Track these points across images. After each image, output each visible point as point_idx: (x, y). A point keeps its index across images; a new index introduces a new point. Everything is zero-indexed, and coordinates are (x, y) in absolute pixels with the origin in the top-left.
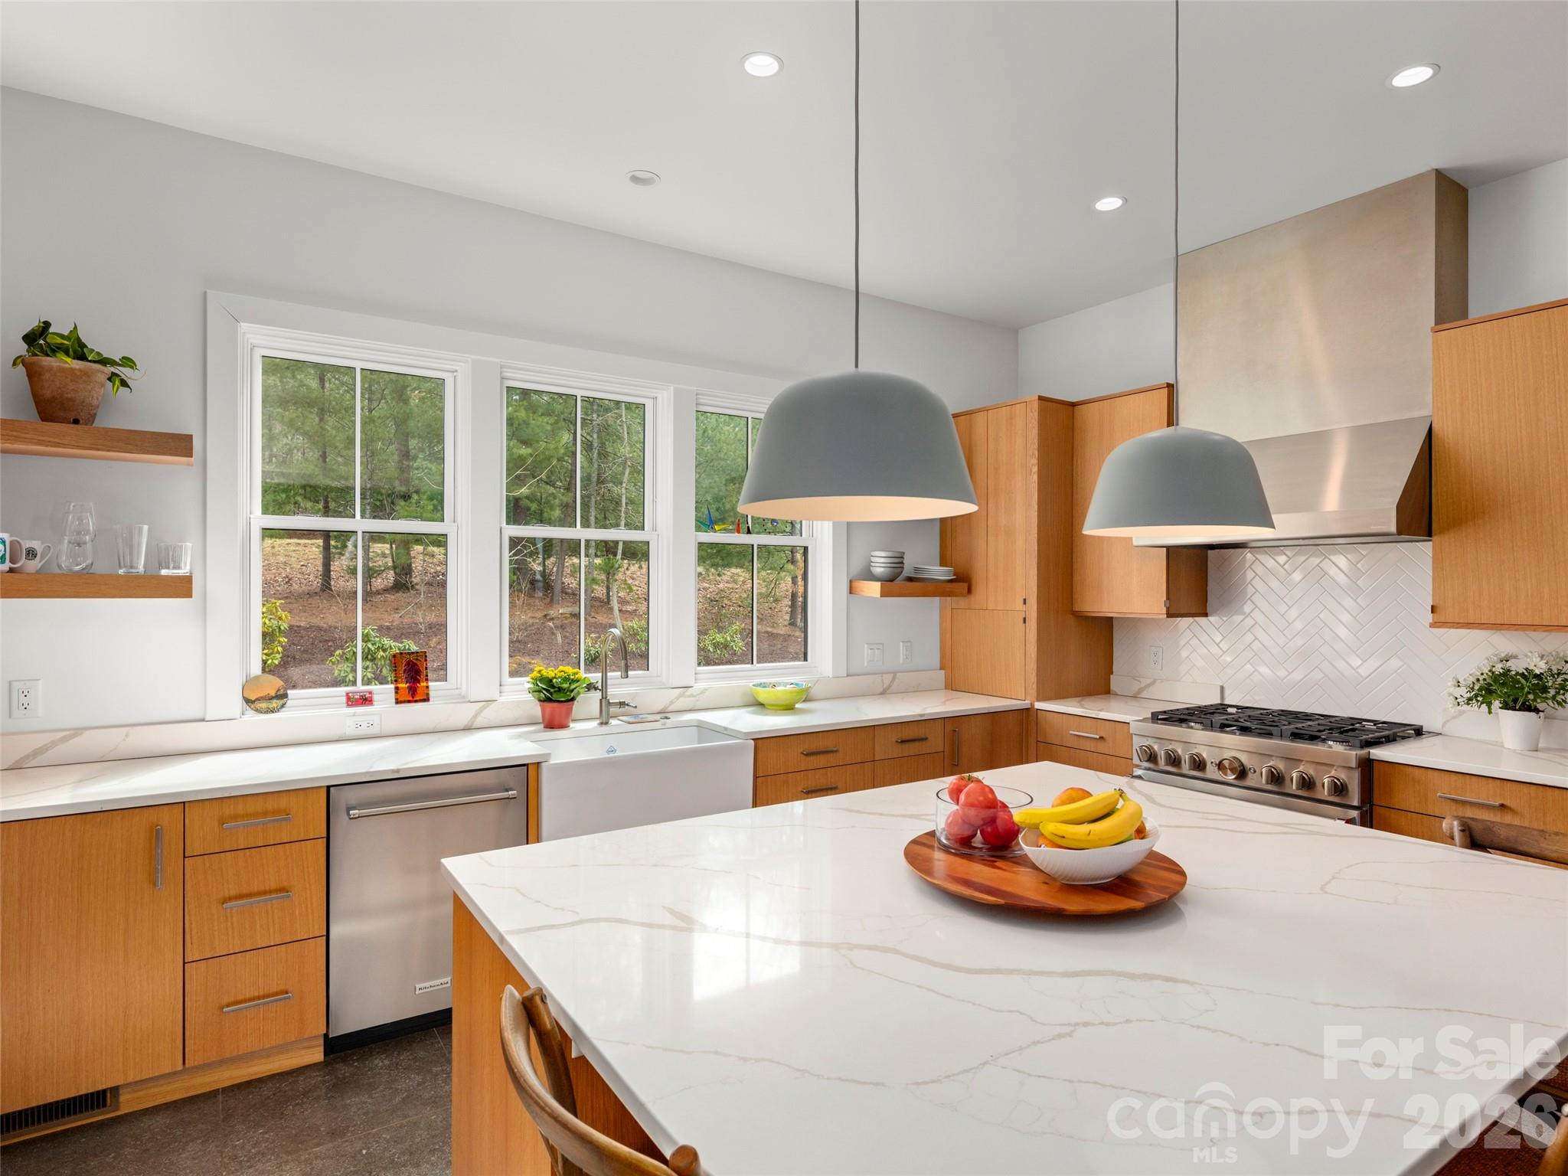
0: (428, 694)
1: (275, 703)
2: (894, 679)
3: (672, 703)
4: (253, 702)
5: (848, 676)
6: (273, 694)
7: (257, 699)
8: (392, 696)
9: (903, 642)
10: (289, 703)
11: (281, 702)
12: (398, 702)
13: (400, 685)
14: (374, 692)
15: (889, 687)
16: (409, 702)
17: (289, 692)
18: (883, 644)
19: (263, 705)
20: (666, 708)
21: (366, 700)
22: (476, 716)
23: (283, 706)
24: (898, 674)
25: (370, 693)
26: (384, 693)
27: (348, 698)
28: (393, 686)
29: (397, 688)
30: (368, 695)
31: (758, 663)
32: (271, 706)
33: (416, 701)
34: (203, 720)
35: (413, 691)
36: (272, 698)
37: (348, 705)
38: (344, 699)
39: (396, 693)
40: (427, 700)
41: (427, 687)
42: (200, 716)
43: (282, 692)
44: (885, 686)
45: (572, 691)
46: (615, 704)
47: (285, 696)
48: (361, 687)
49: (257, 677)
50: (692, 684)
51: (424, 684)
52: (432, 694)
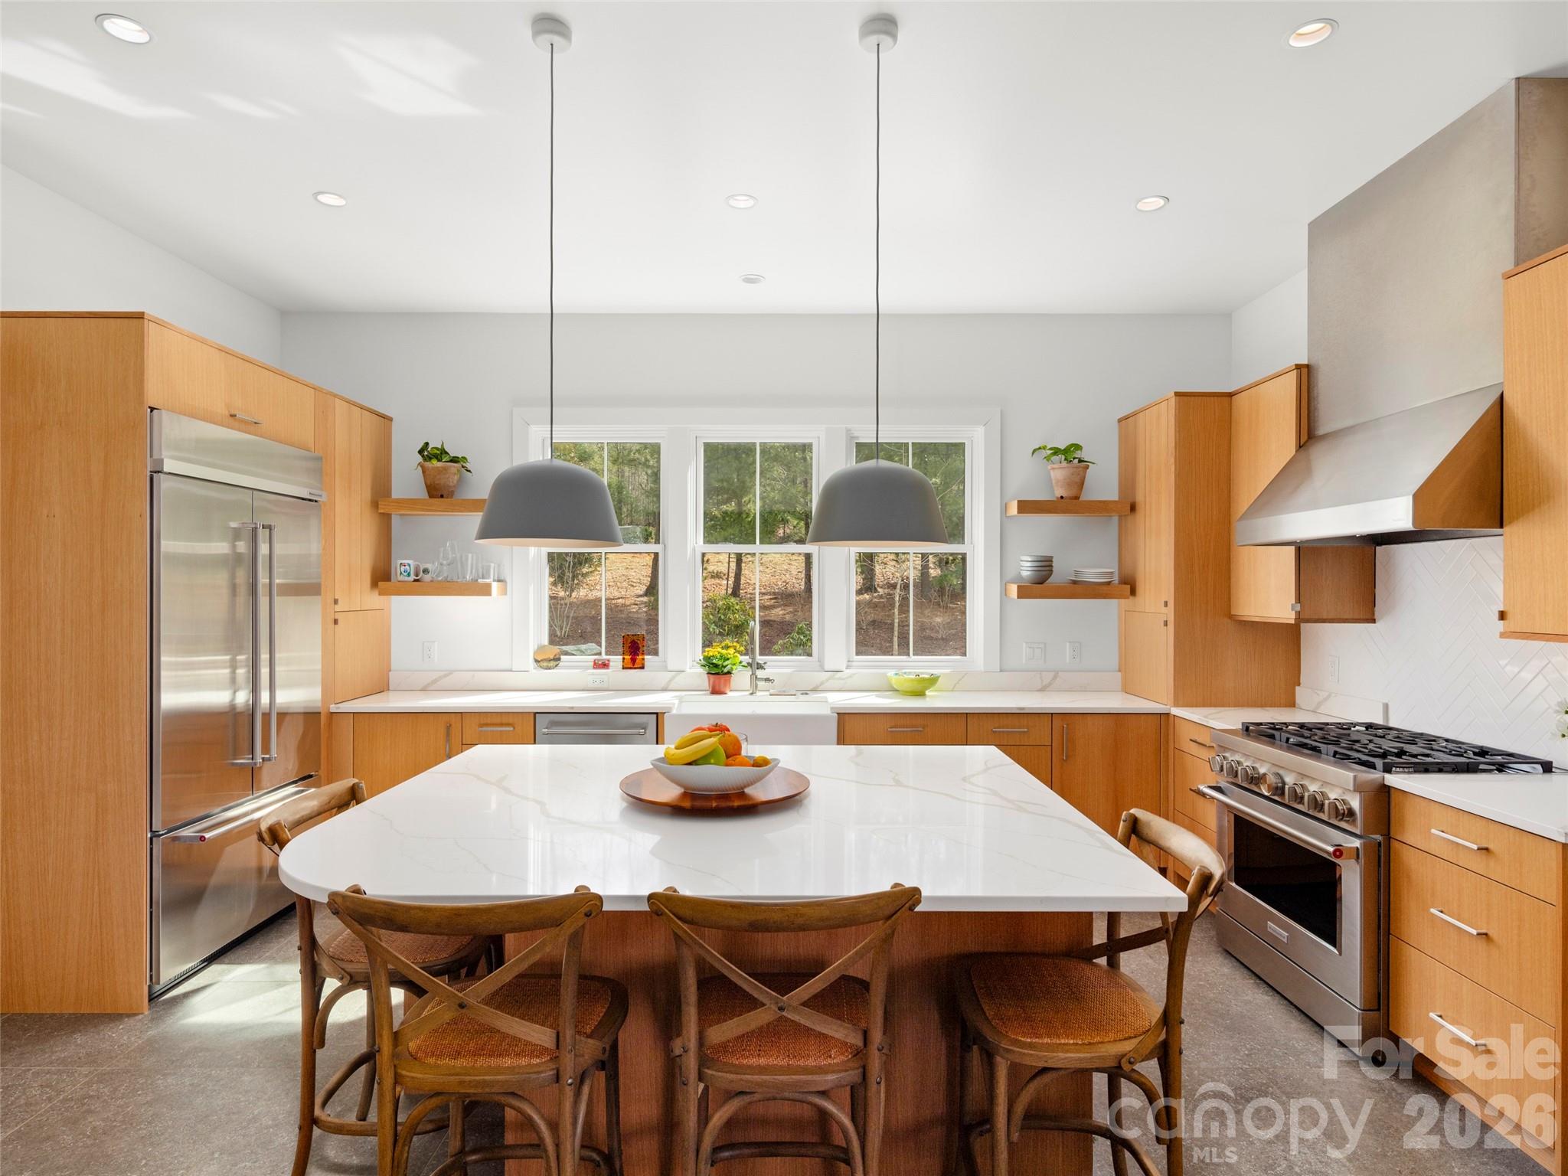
0: (643, 664)
1: (552, 664)
2: (1055, 677)
3: (822, 684)
4: (539, 662)
5: (1001, 671)
6: (552, 657)
7: (542, 660)
8: (620, 665)
9: (1070, 642)
10: (561, 664)
11: (555, 663)
12: (624, 668)
13: (626, 657)
14: (611, 660)
15: (1050, 684)
16: (631, 668)
17: (562, 657)
18: (1045, 644)
19: (545, 664)
20: (818, 687)
21: (605, 665)
22: (671, 680)
23: (556, 666)
24: (1060, 673)
25: (608, 661)
26: (617, 660)
27: (595, 663)
28: (622, 657)
29: (624, 659)
30: (607, 662)
31: (914, 655)
32: (549, 665)
33: (635, 668)
34: (511, 671)
35: (633, 660)
36: (551, 660)
37: (594, 668)
38: (592, 664)
39: (623, 662)
40: (643, 668)
41: (643, 659)
42: (509, 667)
43: (557, 657)
44: (1044, 684)
45: (725, 667)
46: (762, 679)
47: (559, 659)
48: (604, 656)
49: (545, 646)
50: (844, 669)
51: (640, 657)
52: (647, 664)
